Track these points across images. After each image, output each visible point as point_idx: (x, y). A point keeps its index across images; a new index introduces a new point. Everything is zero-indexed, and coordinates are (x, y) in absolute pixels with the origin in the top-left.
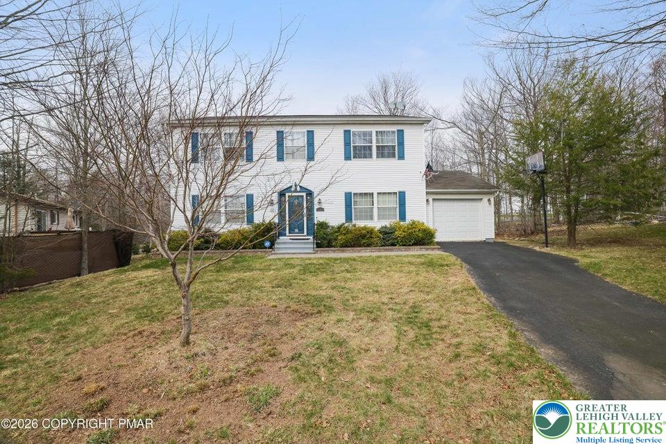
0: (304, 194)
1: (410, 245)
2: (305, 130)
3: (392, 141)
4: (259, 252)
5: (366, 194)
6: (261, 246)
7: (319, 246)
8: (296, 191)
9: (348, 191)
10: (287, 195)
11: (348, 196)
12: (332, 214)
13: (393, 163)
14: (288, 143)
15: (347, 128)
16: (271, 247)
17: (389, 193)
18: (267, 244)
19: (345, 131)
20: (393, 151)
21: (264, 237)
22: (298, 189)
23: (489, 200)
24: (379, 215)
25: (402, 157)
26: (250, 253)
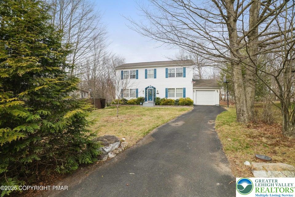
0: (153, 89)
1: (184, 105)
2: (154, 69)
3: (181, 71)
4: (138, 106)
5: (172, 89)
6: (139, 104)
7: (156, 104)
8: (150, 88)
9: (167, 88)
10: (148, 89)
11: (166, 89)
12: (161, 95)
13: (181, 78)
14: (148, 73)
15: (167, 68)
16: (142, 104)
17: (180, 88)
18: (141, 103)
19: (166, 69)
20: (182, 75)
21: (140, 101)
22: (151, 87)
23: (217, 91)
24: (176, 96)
25: (185, 76)
26: (136, 106)
